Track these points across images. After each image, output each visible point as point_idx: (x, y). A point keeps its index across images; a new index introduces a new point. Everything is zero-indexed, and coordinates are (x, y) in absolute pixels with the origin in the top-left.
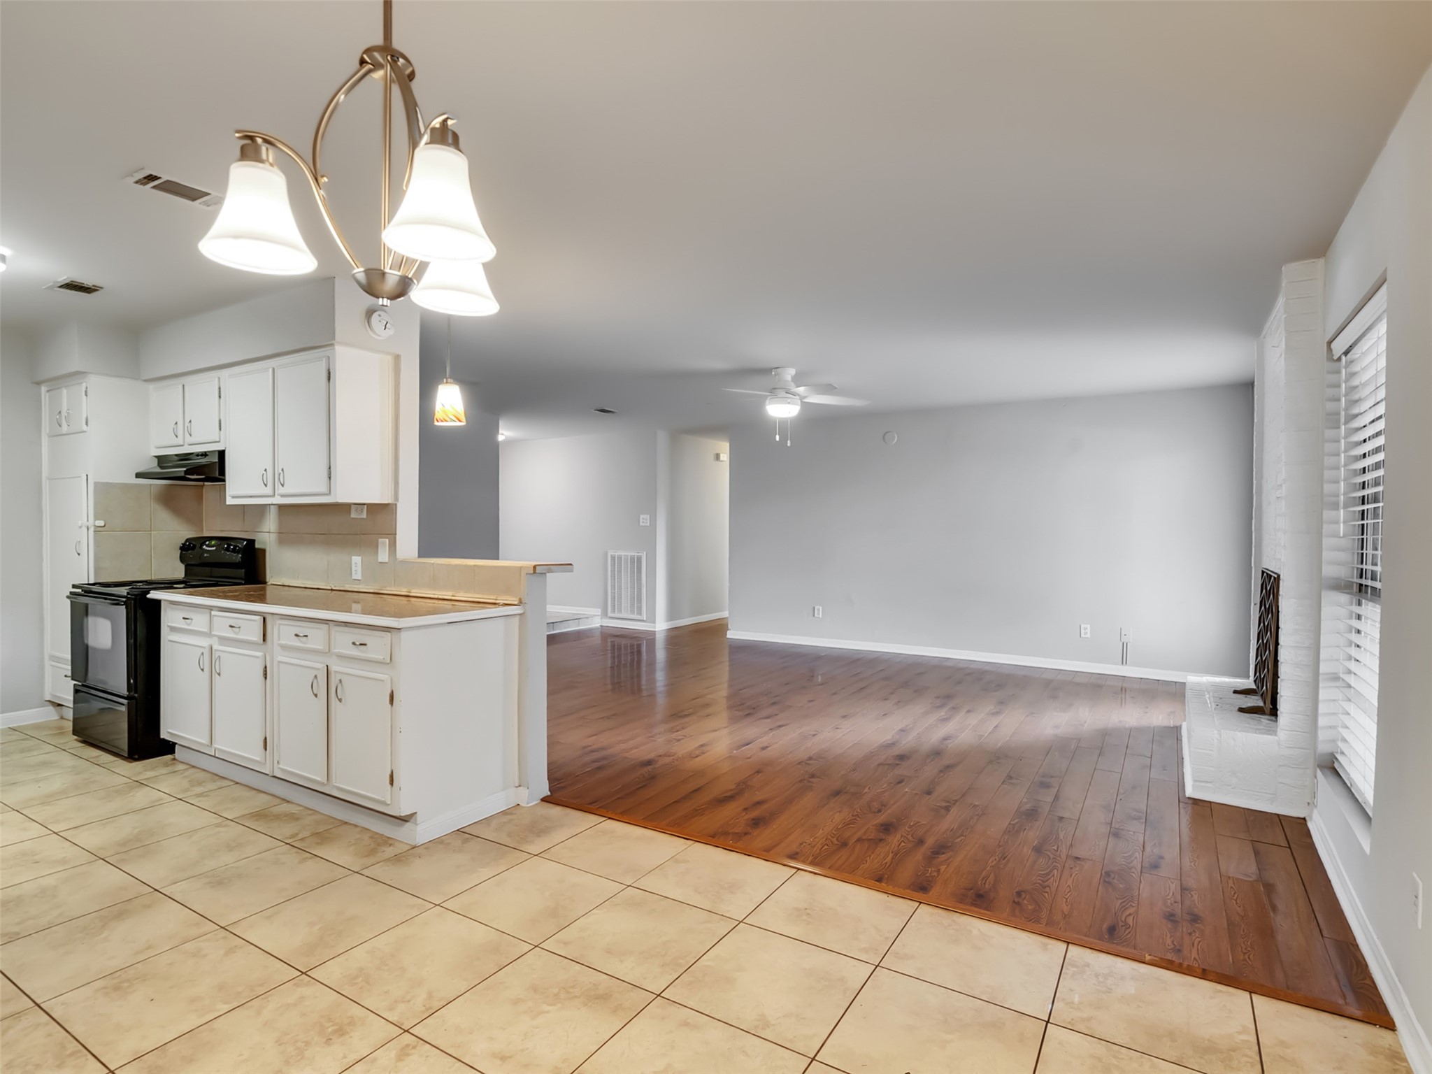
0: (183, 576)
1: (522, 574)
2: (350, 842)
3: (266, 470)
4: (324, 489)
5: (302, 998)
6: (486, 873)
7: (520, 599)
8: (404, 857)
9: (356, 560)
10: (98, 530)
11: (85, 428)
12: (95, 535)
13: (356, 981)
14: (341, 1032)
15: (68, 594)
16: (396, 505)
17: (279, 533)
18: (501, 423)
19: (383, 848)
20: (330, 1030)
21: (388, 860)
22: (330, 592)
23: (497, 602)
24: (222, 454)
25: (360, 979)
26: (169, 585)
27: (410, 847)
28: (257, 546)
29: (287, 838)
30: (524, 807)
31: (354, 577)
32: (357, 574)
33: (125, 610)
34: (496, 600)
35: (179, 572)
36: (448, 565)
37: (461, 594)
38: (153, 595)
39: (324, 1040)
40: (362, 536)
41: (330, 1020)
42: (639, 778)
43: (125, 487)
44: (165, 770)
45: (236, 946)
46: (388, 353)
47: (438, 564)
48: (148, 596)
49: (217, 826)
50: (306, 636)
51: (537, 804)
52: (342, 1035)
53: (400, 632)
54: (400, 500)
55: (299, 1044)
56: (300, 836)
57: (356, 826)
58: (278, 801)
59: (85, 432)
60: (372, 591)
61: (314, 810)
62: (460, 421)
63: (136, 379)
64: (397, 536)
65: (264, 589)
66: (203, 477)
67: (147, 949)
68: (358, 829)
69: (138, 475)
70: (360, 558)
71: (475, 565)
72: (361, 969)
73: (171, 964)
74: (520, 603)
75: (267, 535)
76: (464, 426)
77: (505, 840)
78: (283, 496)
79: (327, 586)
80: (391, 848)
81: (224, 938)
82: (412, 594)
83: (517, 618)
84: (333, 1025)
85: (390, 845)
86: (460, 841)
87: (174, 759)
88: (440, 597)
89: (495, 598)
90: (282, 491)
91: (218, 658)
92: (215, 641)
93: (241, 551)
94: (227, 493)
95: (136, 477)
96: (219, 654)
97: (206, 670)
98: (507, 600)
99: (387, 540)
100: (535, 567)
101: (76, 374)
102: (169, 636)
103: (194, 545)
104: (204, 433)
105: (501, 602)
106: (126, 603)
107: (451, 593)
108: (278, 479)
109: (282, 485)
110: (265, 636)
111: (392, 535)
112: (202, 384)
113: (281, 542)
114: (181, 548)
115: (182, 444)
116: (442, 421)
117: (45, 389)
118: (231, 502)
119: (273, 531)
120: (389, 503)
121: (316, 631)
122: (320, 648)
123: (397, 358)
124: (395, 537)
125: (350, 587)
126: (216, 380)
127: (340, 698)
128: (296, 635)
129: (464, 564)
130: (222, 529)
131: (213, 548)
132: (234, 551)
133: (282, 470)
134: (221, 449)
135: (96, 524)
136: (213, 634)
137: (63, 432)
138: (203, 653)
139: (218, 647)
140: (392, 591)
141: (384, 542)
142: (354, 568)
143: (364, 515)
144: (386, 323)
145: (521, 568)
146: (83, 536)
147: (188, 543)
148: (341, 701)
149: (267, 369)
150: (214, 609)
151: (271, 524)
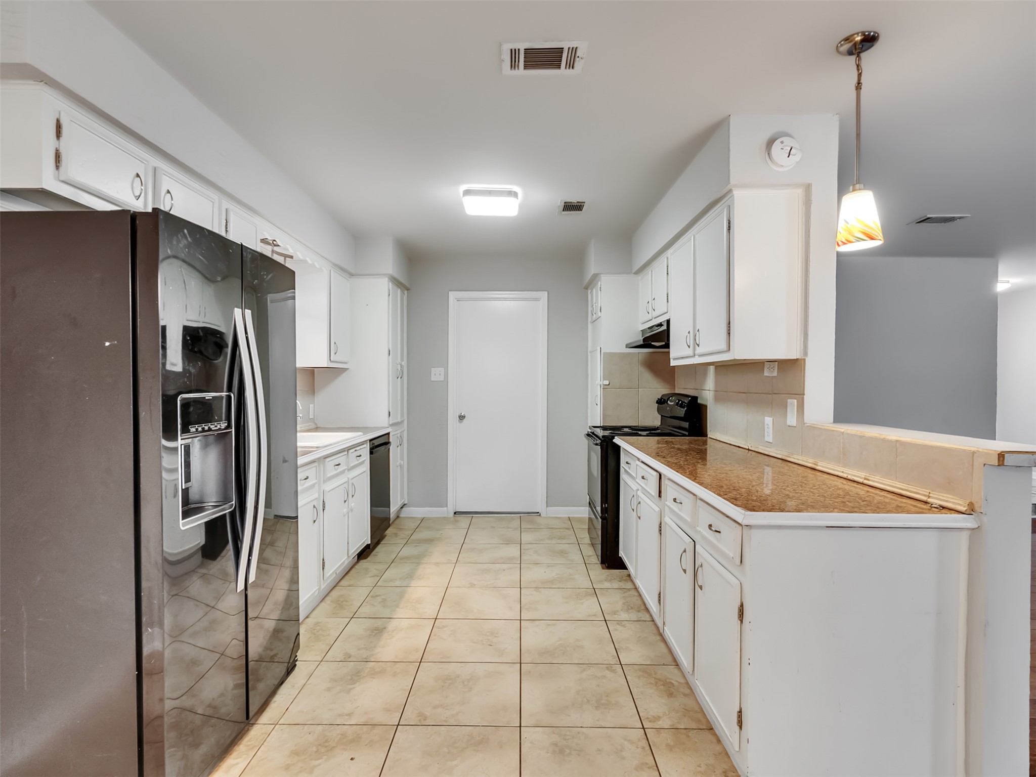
0: (660, 424)
1: (976, 464)
3: (689, 332)
4: (723, 346)
7: (971, 505)
9: (768, 420)
10: (605, 387)
11: (599, 313)
12: (603, 390)
15: (586, 433)
16: (804, 359)
17: (715, 391)
18: (1001, 268)
22: (747, 451)
23: (930, 500)
24: (668, 322)
26: (635, 431)
28: (699, 401)
29: (648, 719)
31: (767, 439)
32: (769, 438)
33: (600, 450)
34: (929, 497)
36: (861, 437)
37: (877, 478)
38: (617, 440)
40: (774, 395)
43: (623, 356)
46: (795, 186)
47: (848, 434)
48: (614, 440)
49: (609, 668)
50: (681, 503)
53: (750, 528)
54: (809, 355)
59: (600, 317)
60: (780, 457)
62: (872, 238)
63: (628, 273)
64: (805, 396)
65: (705, 443)
66: (664, 343)
69: (628, 346)
70: (772, 419)
71: (897, 441)
74: (971, 510)
75: (707, 394)
76: (881, 244)
78: (700, 356)
79: (745, 445)
82: (818, 468)
83: (966, 536)
88: (849, 477)
89: (928, 494)
90: (699, 350)
91: (640, 503)
92: (640, 488)
93: (687, 406)
94: (672, 355)
95: (626, 347)
96: (640, 500)
97: (635, 510)
98: (947, 501)
99: (796, 400)
100: (1001, 456)
101: (595, 277)
102: (623, 476)
103: (664, 400)
104: (661, 307)
105: (936, 502)
106: (601, 443)
107: (863, 475)
108: (695, 340)
109: (698, 345)
110: (660, 492)
111: (800, 395)
112: (659, 266)
113: (717, 399)
114: (657, 402)
115: (651, 318)
116: (844, 244)
117: (589, 291)
118: (673, 363)
119: (711, 389)
120: (795, 358)
121: (687, 500)
122: (689, 520)
123: (808, 188)
124: (803, 399)
125: (762, 449)
126: (666, 259)
127: (700, 584)
128: (675, 500)
129: (882, 437)
130: (684, 387)
131: (673, 403)
132: (682, 406)
133: (698, 331)
134: (668, 318)
135: (604, 384)
136: (637, 480)
137: (594, 319)
138: (633, 496)
139: (639, 493)
140: (798, 459)
141: (793, 403)
142: (766, 430)
143: (775, 374)
144: (790, 149)
145: (974, 453)
146: (599, 392)
147: (661, 398)
148: (701, 587)
149: (691, 237)
150: (639, 459)
151: (710, 383)
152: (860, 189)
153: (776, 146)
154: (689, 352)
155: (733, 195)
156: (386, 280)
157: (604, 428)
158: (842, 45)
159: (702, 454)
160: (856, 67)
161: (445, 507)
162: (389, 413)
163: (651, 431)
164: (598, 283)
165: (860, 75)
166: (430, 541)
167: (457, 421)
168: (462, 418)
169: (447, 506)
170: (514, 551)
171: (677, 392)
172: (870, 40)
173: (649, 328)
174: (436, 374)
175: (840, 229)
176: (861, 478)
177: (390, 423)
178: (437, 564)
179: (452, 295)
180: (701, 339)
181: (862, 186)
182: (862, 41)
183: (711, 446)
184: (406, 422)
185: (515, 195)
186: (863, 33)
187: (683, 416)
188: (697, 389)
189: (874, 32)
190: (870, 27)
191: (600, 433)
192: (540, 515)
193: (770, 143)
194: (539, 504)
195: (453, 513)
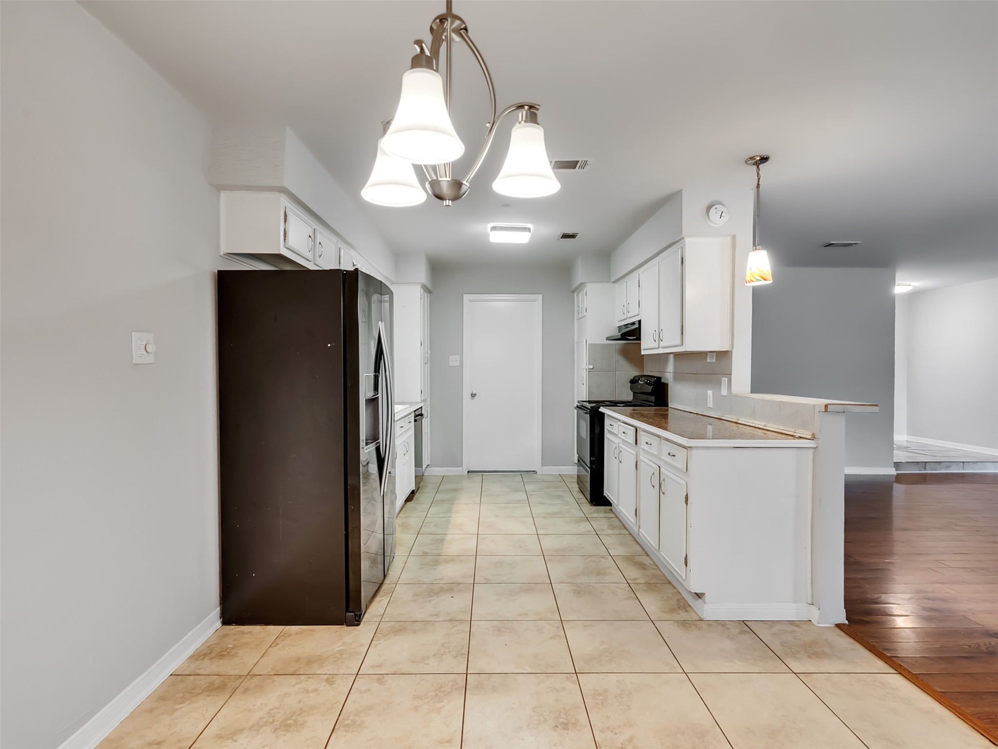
0: (632, 399)
1: (815, 412)
2: (663, 597)
3: (655, 331)
4: (679, 342)
5: (564, 689)
6: (738, 666)
7: (813, 434)
8: (689, 624)
9: (710, 393)
10: (590, 370)
11: (585, 313)
12: (588, 373)
13: (597, 697)
14: (565, 726)
15: (576, 406)
16: (732, 351)
17: (675, 373)
19: (680, 612)
20: (562, 720)
21: (678, 622)
22: (696, 415)
23: (795, 434)
24: (640, 322)
25: (600, 698)
26: (613, 404)
27: (698, 619)
28: (662, 381)
29: (630, 579)
30: (814, 625)
31: (709, 405)
33: (589, 417)
34: (795, 432)
35: (629, 396)
36: (763, 401)
37: (770, 425)
38: (602, 409)
39: (554, 725)
40: (713, 375)
41: (566, 714)
42: (970, 646)
43: (603, 346)
44: (602, 515)
45: (559, 635)
46: (726, 236)
48: (600, 410)
49: (602, 557)
50: (651, 444)
51: (831, 627)
52: (565, 729)
53: (692, 449)
54: (735, 348)
55: (542, 718)
56: (638, 581)
57: (675, 588)
58: (643, 553)
59: (585, 316)
60: (717, 417)
61: (658, 566)
62: (765, 280)
63: (608, 282)
64: (732, 376)
65: (667, 410)
66: (635, 337)
67: (524, 615)
68: (674, 591)
69: (608, 339)
70: (712, 391)
71: (781, 401)
72: (606, 691)
73: (527, 629)
74: (813, 438)
75: (669, 376)
76: (771, 283)
77: (776, 648)
78: (663, 348)
79: (695, 411)
80: (686, 613)
81: (558, 627)
82: (739, 422)
83: (811, 451)
84: (564, 718)
85: (687, 611)
86: (738, 630)
87: (611, 510)
88: (756, 426)
89: (794, 431)
90: (662, 344)
91: (621, 451)
92: (620, 441)
93: (653, 385)
94: (642, 347)
95: (607, 340)
96: (621, 449)
97: (617, 458)
98: (803, 434)
99: (726, 379)
100: (826, 406)
101: (582, 285)
102: (607, 435)
103: (636, 380)
104: (634, 310)
105: (797, 435)
106: (590, 412)
107: (763, 423)
108: (660, 337)
109: (662, 341)
110: (636, 441)
111: (729, 375)
112: (633, 279)
113: (676, 379)
114: (630, 382)
115: (626, 318)
116: (750, 282)
117: (575, 294)
118: (643, 353)
119: (671, 371)
120: (726, 350)
121: (655, 441)
122: (656, 453)
123: (734, 238)
124: (731, 377)
125: (706, 413)
126: (637, 276)
127: (663, 491)
128: (647, 443)
129: (773, 400)
130: (651, 370)
131: (642, 382)
132: (649, 384)
133: (662, 330)
134: (639, 319)
135: (590, 368)
136: (619, 436)
137: (580, 317)
138: (616, 448)
139: (621, 445)
140: (728, 418)
141: (725, 380)
142: (708, 399)
143: (714, 361)
144: (721, 213)
145: (815, 406)
146: (585, 374)
147: (634, 379)
148: (664, 493)
149: (656, 263)
150: (620, 421)
151: (670, 367)
152: (759, 249)
153: (713, 210)
154: (656, 345)
155: (685, 241)
156: (419, 287)
157: (590, 402)
158: (748, 161)
159: (665, 417)
160: (757, 174)
161: (460, 467)
162: (421, 391)
163: (626, 404)
164: (584, 289)
165: (759, 179)
166: (455, 490)
167: (470, 399)
168: (473, 395)
169: (462, 466)
170: (523, 496)
171: (645, 374)
172: (764, 159)
173: (625, 325)
174: (454, 361)
175: (747, 273)
176: (762, 425)
177: (422, 399)
178: (466, 504)
179: (466, 297)
180: (664, 336)
181: (760, 247)
182: (760, 160)
183: (671, 412)
184: (429, 399)
185: (529, 230)
186: (760, 156)
187: (650, 391)
188: (661, 372)
189: (767, 156)
190: (764, 154)
191: (589, 406)
192: (536, 473)
193: (709, 208)
194: (535, 464)
195: (467, 472)
